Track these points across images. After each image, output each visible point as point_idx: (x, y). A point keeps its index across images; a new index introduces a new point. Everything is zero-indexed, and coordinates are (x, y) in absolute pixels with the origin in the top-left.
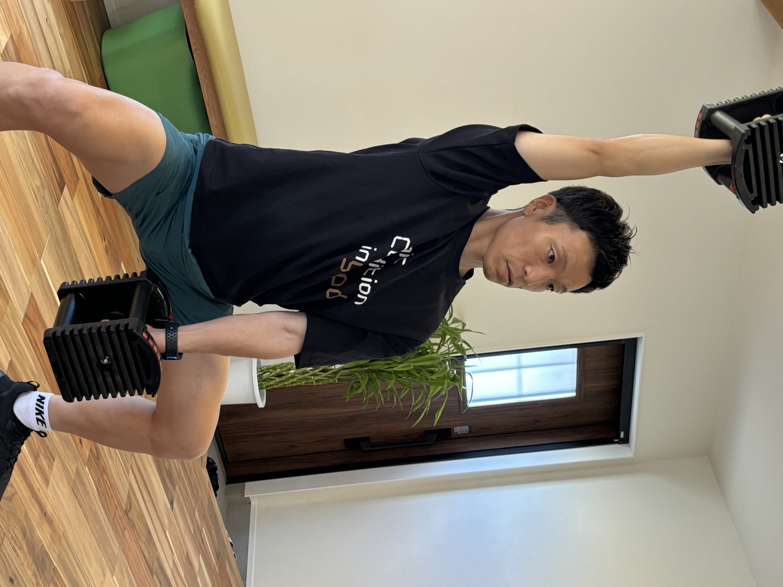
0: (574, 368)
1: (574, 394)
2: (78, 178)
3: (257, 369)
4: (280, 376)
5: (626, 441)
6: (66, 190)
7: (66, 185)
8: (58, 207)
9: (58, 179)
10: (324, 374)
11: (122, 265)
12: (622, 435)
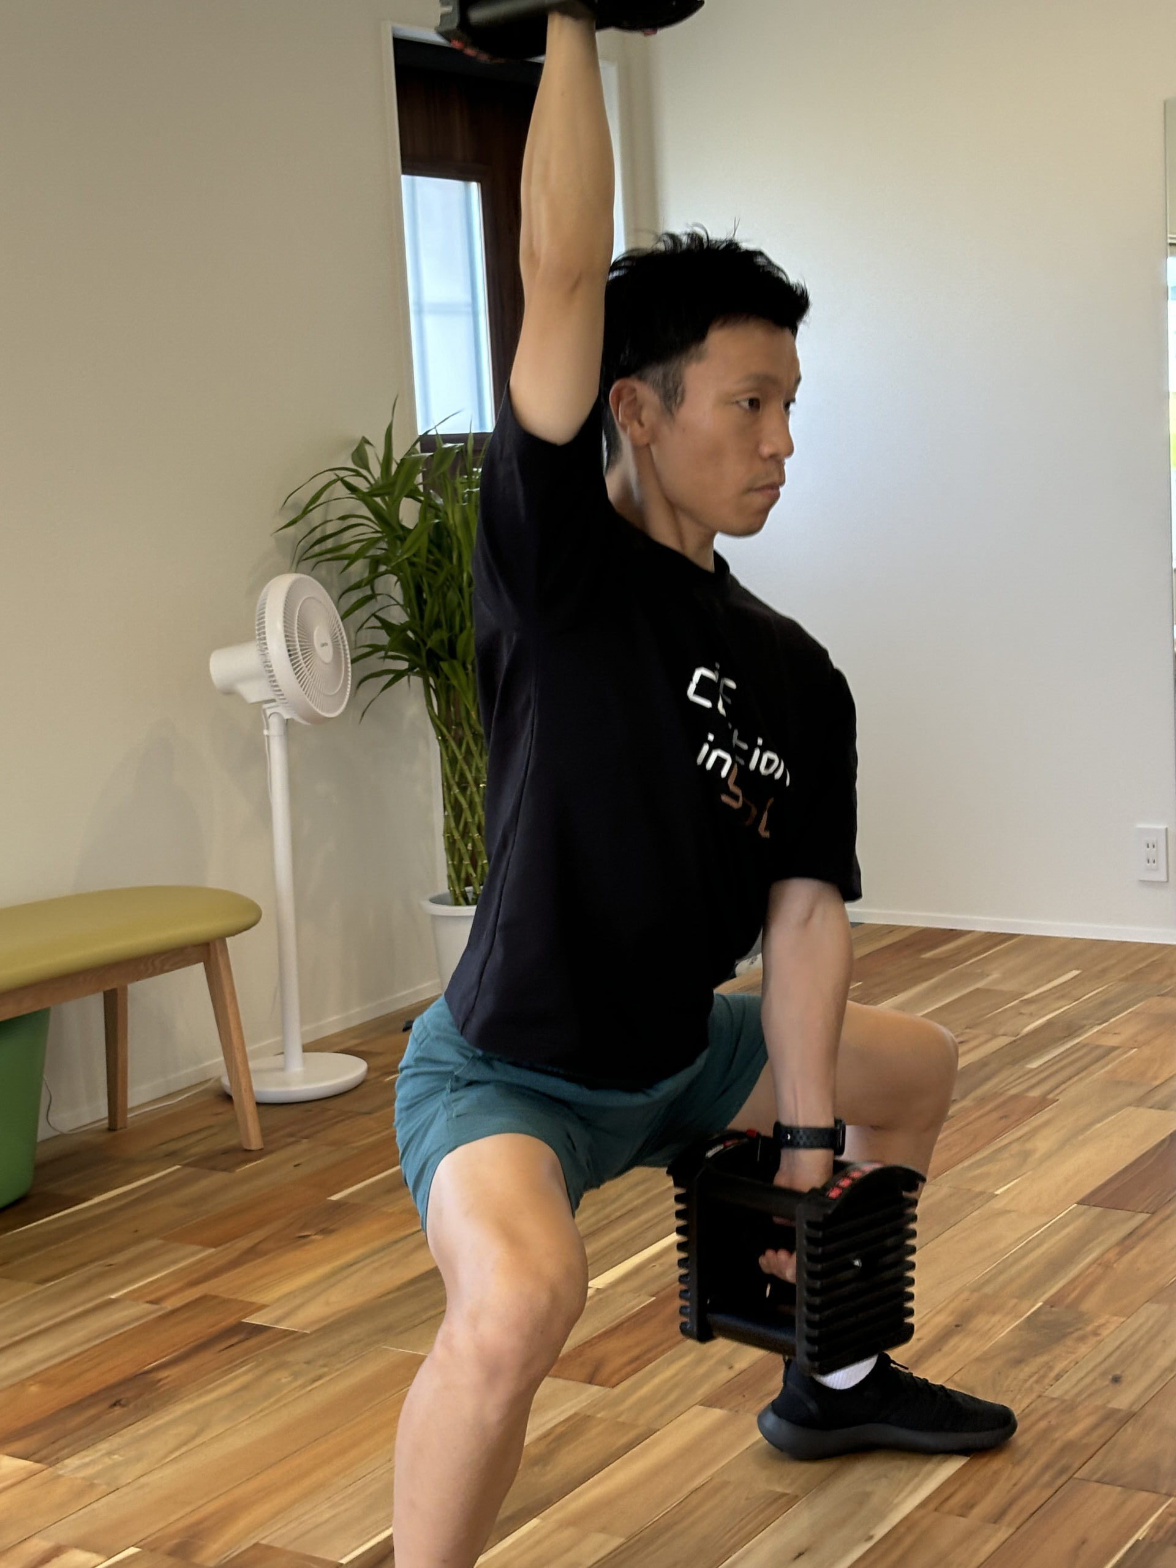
1: (474, 187)
2: (208, 1297)
3: (457, 903)
6: (255, 1320)
7: (244, 1320)
8: (305, 1335)
9: (242, 1337)
11: (335, 1198)
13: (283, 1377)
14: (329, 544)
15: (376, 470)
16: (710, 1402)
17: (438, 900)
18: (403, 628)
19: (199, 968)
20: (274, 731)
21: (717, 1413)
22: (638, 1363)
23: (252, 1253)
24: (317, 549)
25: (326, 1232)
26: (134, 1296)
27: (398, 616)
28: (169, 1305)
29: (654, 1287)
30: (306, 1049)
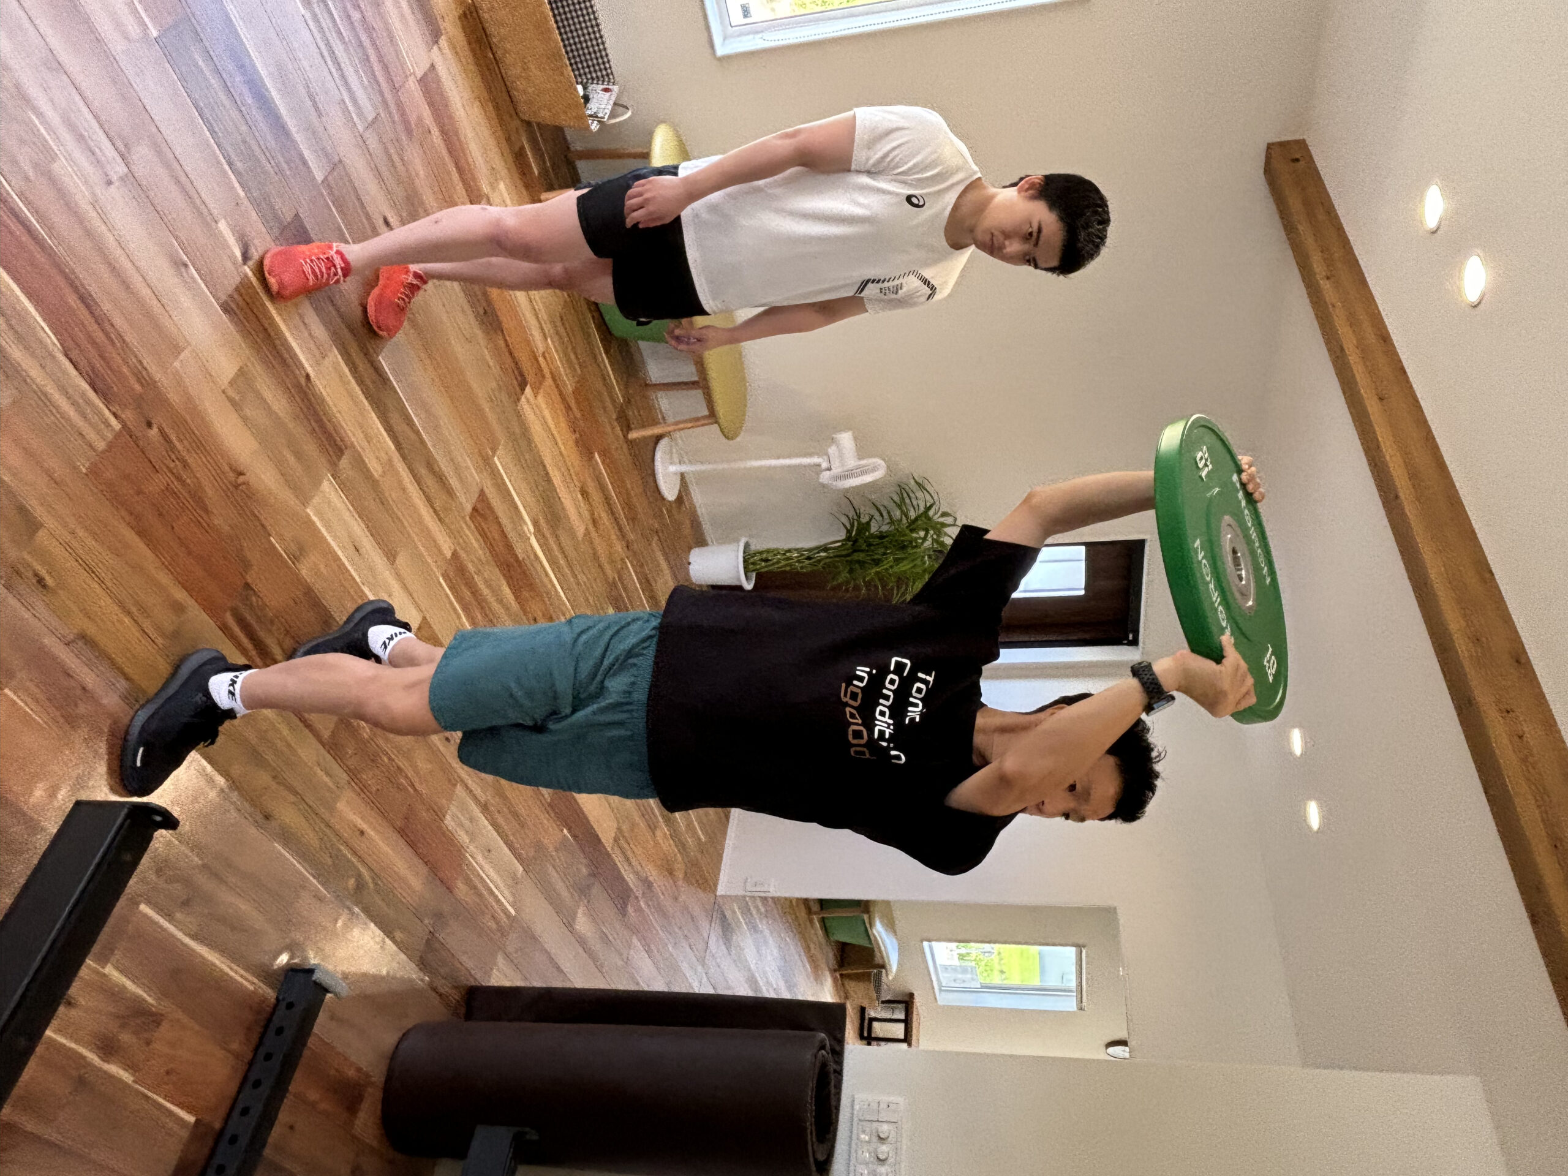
0: (1082, 566)
1: (1082, 592)
2: (543, 377)
3: (744, 553)
4: (766, 560)
5: (1135, 643)
6: (528, 389)
7: (528, 385)
8: (517, 406)
9: (519, 380)
10: (807, 562)
11: (596, 455)
12: (1131, 637)
13: (494, 385)
14: (907, 501)
15: (941, 520)
16: (455, 554)
17: (747, 545)
18: (869, 530)
19: (706, 413)
20: (815, 460)
21: (449, 555)
22: (483, 534)
23: (568, 408)
24: (905, 495)
25: (577, 442)
26: (548, 347)
27: (874, 529)
28: (541, 359)
29: (527, 562)
30: (682, 475)
